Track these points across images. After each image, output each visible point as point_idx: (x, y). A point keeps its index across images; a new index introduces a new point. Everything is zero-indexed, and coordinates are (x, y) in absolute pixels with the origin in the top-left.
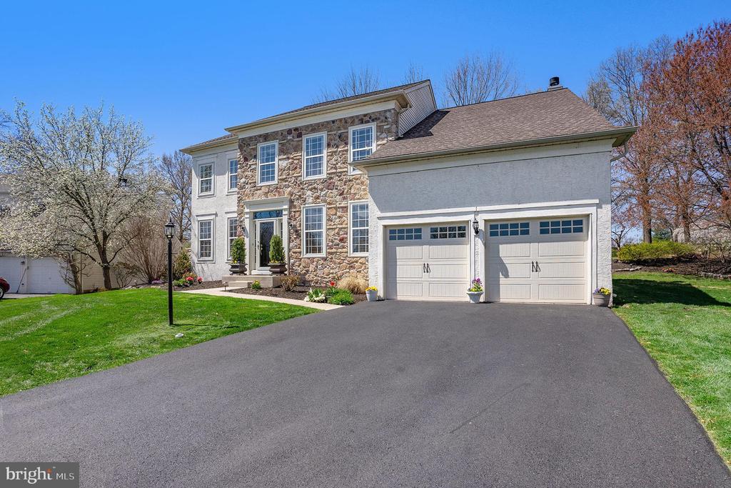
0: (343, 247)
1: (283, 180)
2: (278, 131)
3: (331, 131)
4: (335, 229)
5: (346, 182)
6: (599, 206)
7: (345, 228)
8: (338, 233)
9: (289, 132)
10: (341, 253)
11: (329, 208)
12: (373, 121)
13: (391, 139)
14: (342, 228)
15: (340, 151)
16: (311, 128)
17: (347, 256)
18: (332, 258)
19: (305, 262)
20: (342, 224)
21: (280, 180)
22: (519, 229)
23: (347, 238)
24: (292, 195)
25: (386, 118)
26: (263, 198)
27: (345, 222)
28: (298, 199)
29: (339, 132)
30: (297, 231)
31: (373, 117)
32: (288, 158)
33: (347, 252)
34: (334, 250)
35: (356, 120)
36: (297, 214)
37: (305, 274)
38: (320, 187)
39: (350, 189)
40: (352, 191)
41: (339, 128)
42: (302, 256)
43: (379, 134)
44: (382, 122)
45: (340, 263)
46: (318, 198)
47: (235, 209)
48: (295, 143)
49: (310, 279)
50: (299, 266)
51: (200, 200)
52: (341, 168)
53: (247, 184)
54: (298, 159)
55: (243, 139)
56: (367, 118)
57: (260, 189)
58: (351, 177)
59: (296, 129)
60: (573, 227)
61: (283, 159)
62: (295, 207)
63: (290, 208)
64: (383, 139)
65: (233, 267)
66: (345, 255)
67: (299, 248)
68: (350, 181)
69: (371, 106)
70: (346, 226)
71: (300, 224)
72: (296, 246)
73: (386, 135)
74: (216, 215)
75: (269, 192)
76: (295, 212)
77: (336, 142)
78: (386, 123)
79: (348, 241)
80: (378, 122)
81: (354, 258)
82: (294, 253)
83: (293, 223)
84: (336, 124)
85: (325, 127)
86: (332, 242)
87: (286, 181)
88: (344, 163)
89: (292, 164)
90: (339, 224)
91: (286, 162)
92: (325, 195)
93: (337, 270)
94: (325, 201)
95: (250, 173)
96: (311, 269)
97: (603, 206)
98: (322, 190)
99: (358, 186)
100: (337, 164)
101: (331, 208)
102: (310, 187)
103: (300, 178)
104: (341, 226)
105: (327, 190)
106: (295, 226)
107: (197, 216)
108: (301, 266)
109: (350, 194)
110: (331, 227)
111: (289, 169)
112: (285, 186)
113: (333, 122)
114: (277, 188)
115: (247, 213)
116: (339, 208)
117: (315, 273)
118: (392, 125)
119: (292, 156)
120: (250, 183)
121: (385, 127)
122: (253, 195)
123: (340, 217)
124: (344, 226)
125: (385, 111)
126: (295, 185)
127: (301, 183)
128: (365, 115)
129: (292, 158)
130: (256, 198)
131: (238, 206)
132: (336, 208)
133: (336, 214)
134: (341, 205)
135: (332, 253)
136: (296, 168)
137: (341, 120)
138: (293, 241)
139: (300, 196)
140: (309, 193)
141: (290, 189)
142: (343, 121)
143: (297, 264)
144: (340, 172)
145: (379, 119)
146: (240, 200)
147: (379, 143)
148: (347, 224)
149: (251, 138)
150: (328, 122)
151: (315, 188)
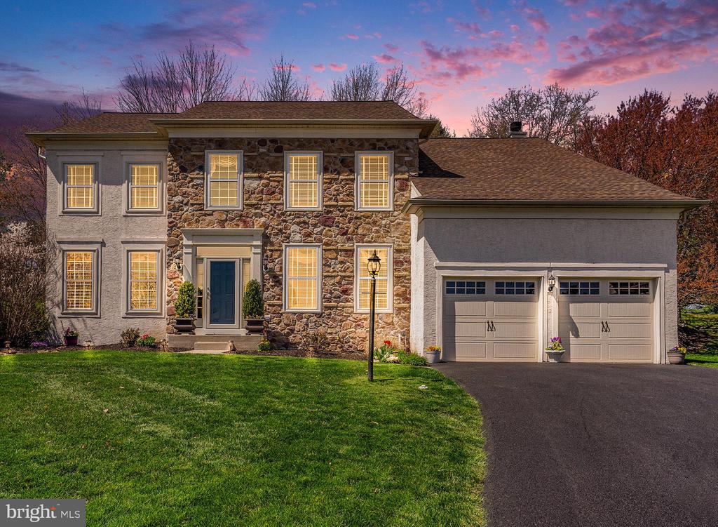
0: (347, 301)
1: (252, 206)
2: (242, 139)
3: (329, 152)
4: (335, 277)
5: (351, 219)
6: (667, 270)
7: (349, 277)
8: (339, 283)
9: (262, 142)
10: (343, 307)
11: (326, 250)
12: (390, 148)
13: (413, 174)
14: (345, 277)
15: (342, 180)
16: (297, 143)
17: (352, 312)
18: (330, 314)
19: (288, 318)
20: (345, 271)
21: (247, 205)
22: (579, 288)
23: (352, 289)
24: (267, 228)
25: (407, 148)
26: (217, 227)
27: (350, 269)
28: (277, 234)
29: (342, 155)
30: (275, 277)
31: (390, 144)
32: (261, 178)
33: (353, 307)
34: (333, 304)
35: (366, 145)
36: (276, 255)
37: (289, 334)
38: (312, 221)
39: (357, 228)
40: (360, 231)
41: (341, 150)
42: (283, 311)
43: (397, 165)
44: (402, 152)
45: (342, 321)
46: (309, 235)
47: (165, 238)
48: (272, 159)
49: (297, 340)
50: (278, 324)
51: (67, 218)
52: (343, 201)
53: (186, 204)
54: (278, 182)
55: (178, 140)
56: (381, 144)
57: (212, 215)
58: (359, 215)
59: (273, 141)
60: (636, 290)
61: (252, 178)
62: (272, 244)
63: (265, 244)
64: (403, 173)
65: (179, 322)
66: (351, 310)
67: (279, 299)
68: (357, 218)
69: (389, 131)
70: (352, 274)
71: (281, 268)
72: (274, 296)
73: (406, 169)
74: (103, 244)
75: (226, 220)
76: (272, 250)
77: (337, 167)
78: (408, 155)
79: (354, 293)
80: (397, 151)
81: (362, 314)
82: (269, 305)
83: (270, 266)
84: (336, 144)
85: (320, 146)
86: (331, 293)
87: (256, 208)
88: (348, 195)
89: (267, 185)
90: (340, 271)
91: (257, 182)
92: (321, 232)
93: (337, 329)
94: (320, 241)
95: (192, 190)
96: (297, 327)
97: (670, 271)
98: (315, 226)
99: (368, 226)
100: (338, 195)
101: (330, 250)
102: (297, 220)
103: (279, 207)
104: (344, 274)
105: (322, 227)
106: (272, 270)
107: (59, 242)
108: (282, 324)
109: (357, 234)
110: (330, 274)
111: (262, 192)
112: (256, 215)
113: (333, 140)
114: (241, 216)
115: (187, 246)
116: (341, 250)
117: (304, 333)
118: (414, 158)
119: (266, 176)
120: (192, 205)
121: (406, 159)
122: (197, 221)
123: (341, 262)
124: (348, 274)
125: (406, 140)
126: (272, 215)
127: (283, 214)
128: (379, 140)
129: (267, 179)
130: (202, 227)
131: (169, 235)
132: (336, 251)
133: (336, 259)
134: (344, 248)
135: (330, 308)
136: (273, 193)
137: (344, 140)
138: (268, 289)
139: (280, 230)
140: (295, 227)
141: (263, 219)
142: (347, 143)
143: (276, 320)
144: (341, 206)
145: (398, 147)
146: (172, 226)
147: (398, 176)
148: (352, 272)
149: (192, 140)
150: (324, 140)
151: (305, 222)
